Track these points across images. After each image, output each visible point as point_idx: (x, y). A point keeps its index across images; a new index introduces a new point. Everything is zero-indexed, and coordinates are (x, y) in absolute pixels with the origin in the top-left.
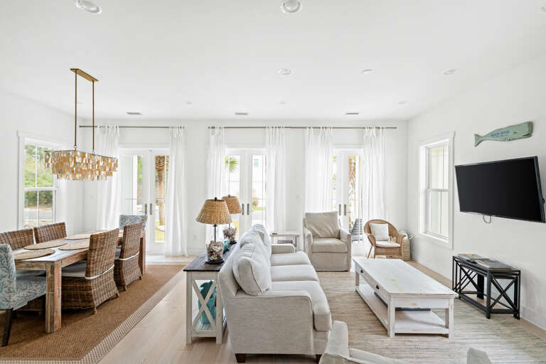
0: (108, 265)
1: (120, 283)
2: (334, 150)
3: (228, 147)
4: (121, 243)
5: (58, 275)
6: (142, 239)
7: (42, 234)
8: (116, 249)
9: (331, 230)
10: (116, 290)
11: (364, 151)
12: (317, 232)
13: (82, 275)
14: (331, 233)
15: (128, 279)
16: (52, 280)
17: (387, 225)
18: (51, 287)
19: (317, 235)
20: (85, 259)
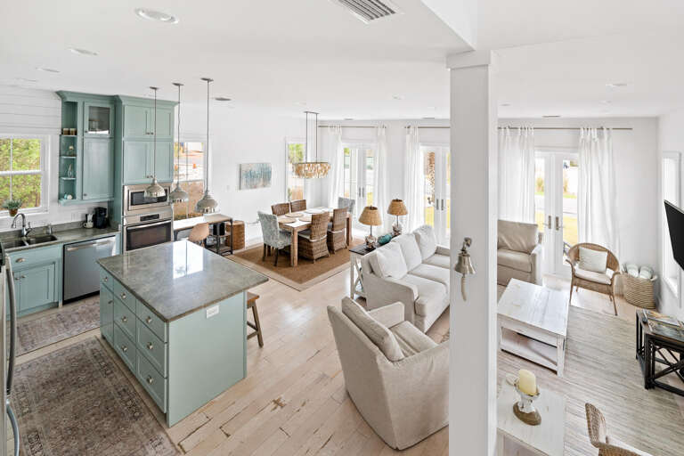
0: (323, 234)
1: (331, 248)
2: (536, 152)
3: (423, 145)
4: (332, 220)
5: (296, 234)
6: (348, 219)
7: (294, 206)
8: (328, 223)
9: (524, 243)
10: (327, 251)
11: (580, 156)
12: (506, 242)
13: (308, 237)
14: (522, 246)
15: (337, 246)
16: (293, 238)
17: (606, 253)
18: (293, 241)
19: (506, 246)
20: (309, 229)
